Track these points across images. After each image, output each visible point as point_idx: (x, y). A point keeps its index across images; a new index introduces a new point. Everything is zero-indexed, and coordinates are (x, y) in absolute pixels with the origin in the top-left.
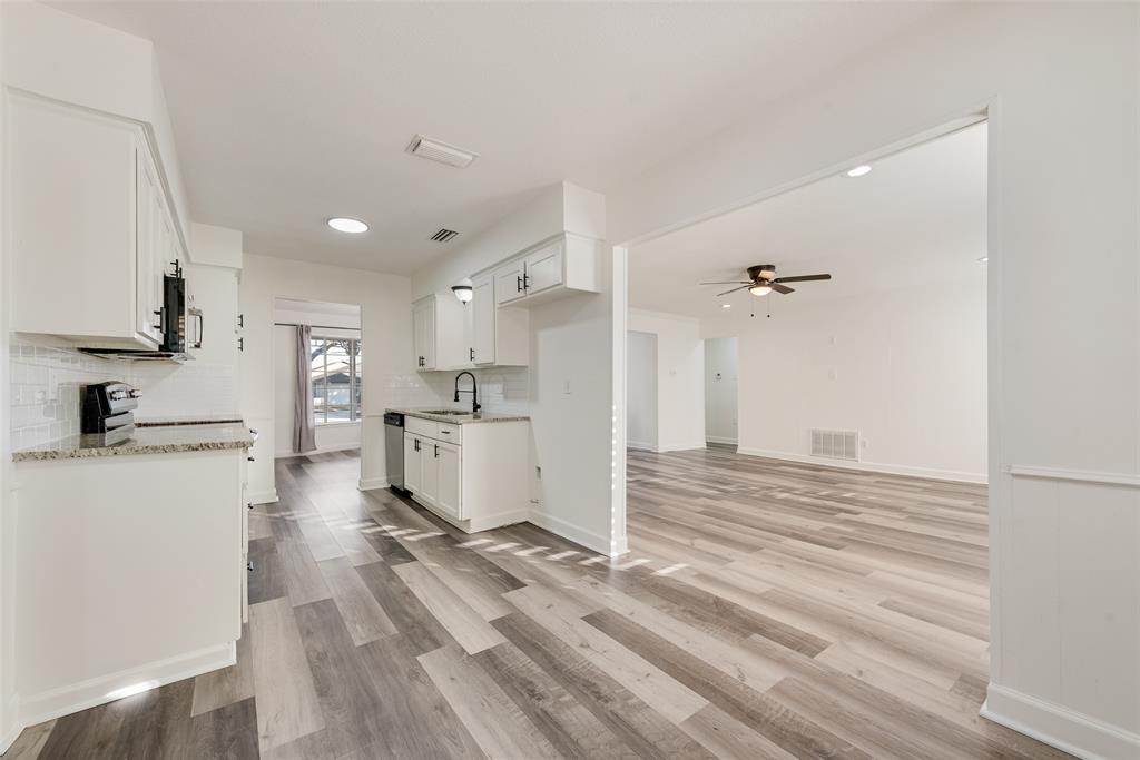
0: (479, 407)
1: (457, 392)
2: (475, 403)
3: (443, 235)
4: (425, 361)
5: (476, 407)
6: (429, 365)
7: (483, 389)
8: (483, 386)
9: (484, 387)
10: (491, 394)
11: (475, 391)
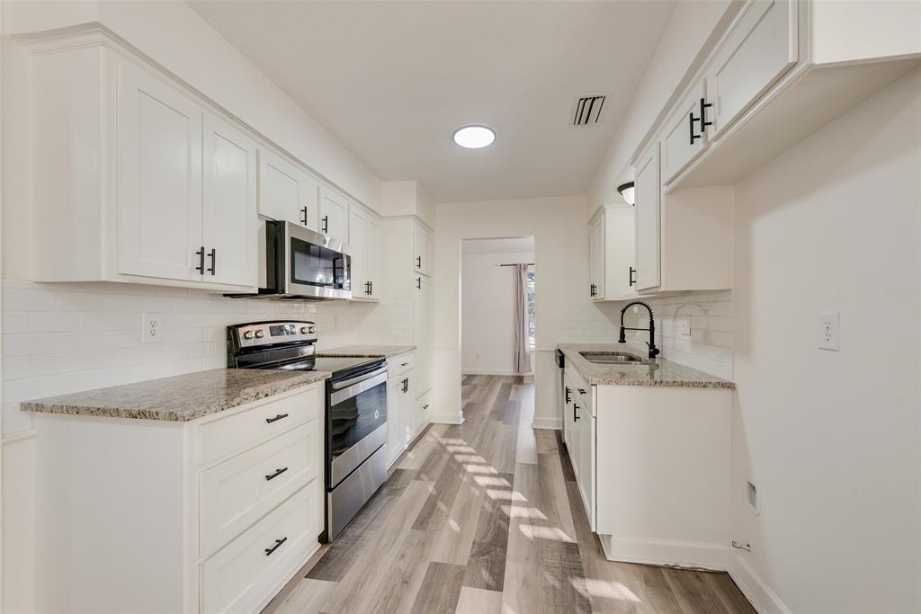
0: (657, 352)
1: (623, 329)
2: (652, 346)
3: (587, 109)
4: (597, 290)
5: (654, 352)
6: (600, 295)
7: (665, 328)
8: (665, 322)
9: (668, 323)
10: (676, 336)
11: (652, 330)
